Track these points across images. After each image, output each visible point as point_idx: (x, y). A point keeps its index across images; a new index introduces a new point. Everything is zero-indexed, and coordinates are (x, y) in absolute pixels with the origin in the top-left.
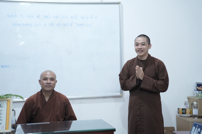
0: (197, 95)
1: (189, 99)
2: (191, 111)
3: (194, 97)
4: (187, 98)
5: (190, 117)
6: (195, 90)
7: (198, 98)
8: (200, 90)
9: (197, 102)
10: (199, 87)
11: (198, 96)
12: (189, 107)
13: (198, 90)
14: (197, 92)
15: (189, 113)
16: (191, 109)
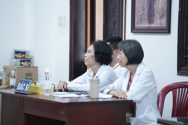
0: (15, 63)
1: (5, 68)
2: (7, 82)
3: (12, 66)
4: (2, 67)
5: (6, 88)
6: (12, 58)
7: (16, 67)
8: (18, 58)
9: (15, 71)
10: (17, 54)
11: (16, 65)
12: (5, 78)
13: (16, 58)
14: (15, 60)
15: (5, 84)
16: (8, 80)
